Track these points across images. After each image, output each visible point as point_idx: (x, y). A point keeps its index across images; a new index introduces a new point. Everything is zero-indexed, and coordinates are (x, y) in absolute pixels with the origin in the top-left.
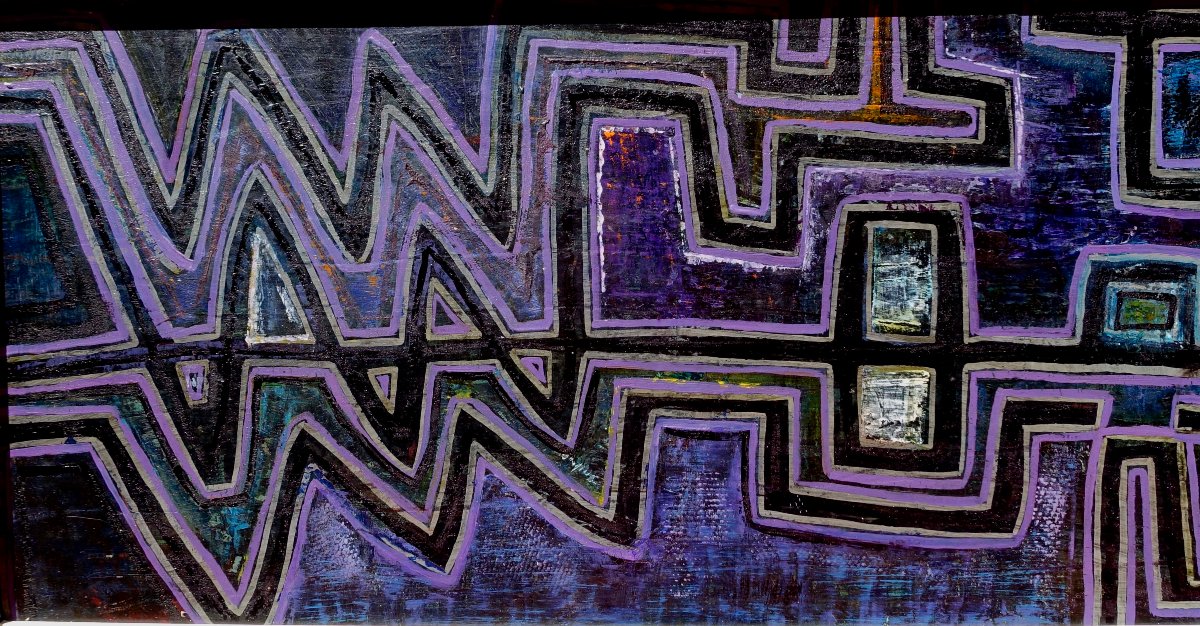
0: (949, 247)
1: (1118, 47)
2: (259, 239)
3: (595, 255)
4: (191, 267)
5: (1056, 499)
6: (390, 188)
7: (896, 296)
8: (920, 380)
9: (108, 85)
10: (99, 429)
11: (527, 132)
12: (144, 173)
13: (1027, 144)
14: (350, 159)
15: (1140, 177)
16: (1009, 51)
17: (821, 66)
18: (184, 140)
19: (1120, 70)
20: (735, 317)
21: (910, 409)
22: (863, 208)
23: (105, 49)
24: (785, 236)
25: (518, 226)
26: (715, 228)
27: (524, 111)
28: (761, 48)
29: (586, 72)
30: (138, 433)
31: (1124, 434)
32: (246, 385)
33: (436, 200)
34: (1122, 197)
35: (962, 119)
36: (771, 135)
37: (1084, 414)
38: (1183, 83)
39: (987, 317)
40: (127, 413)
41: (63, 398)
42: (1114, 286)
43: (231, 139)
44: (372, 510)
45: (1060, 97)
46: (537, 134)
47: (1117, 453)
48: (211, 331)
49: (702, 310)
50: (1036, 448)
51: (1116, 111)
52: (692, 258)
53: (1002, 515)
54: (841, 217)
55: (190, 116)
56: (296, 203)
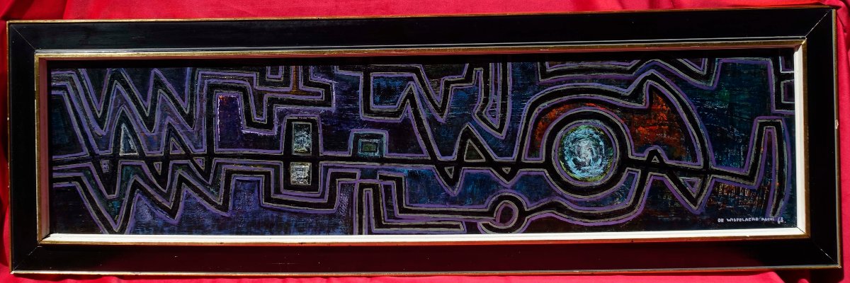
0: (315, 129)
1: (361, 75)
2: (123, 126)
3: (217, 131)
4: (105, 134)
5: (346, 200)
6: (160, 113)
7: (301, 143)
8: (307, 166)
9: (82, 84)
10: (78, 179)
11: (198, 97)
12: (92, 108)
13: (336, 101)
14: (149, 104)
15: (367, 110)
16: (331, 76)
17: (279, 79)
18: (103, 98)
19: (362, 81)
20: (256, 148)
21: (304, 174)
22: (291, 118)
23: (82, 74)
24: (269, 126)
25: (195, 123)
26: (250, 123)
27: (197, 91)
28: (263, 74)
29: (214, 80)
30: (89, 180)
31: (364, 181)
32: (120, 167)
33: (173, 116)
34: (363, 116)
35: (318, 94)
36: (266, 98)
37: (353, 176)
38: (379, 84)
39: (326, 149)
40: (86, 175)
41: (69, 171)
42: (361, 140)
43: (116, 99)
44: (155, 203)
45: (345, 88)
46: (201, 97)
47: (362, 186)
48: (110, 152)
49: (246, 146)
50: (340, 185)
51: (360, 92)
52: (244, 132)
53: (330, 204)
54: (285, 121)
55: (105, 92)
56: (134, 116)
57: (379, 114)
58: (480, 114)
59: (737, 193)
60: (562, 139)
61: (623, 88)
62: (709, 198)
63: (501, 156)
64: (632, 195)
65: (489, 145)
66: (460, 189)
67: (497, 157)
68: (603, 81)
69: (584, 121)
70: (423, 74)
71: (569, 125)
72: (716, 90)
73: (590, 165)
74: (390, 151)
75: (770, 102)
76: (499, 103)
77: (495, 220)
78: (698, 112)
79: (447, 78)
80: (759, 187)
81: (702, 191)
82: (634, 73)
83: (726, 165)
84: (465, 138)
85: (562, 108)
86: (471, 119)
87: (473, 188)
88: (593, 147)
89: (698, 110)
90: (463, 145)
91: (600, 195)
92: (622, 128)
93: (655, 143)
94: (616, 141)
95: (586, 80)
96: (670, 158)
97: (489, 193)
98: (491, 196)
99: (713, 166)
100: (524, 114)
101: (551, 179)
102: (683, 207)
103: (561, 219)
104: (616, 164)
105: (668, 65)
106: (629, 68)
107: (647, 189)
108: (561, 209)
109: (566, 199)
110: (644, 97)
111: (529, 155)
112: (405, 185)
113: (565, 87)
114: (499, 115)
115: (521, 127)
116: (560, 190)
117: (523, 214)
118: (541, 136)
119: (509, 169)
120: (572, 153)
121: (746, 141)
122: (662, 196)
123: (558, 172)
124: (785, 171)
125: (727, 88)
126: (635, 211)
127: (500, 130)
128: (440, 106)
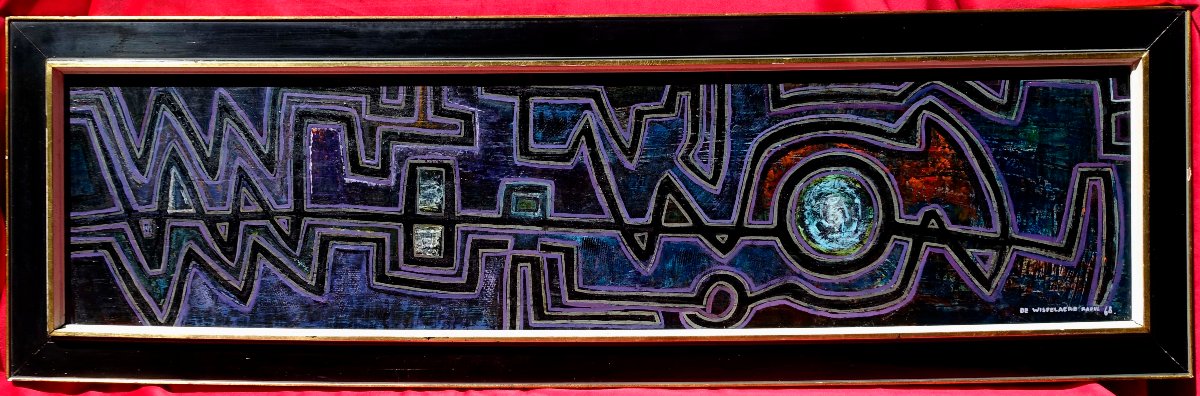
0: (450, 177)
1: (516, 100)
2: (174, 170)
3: (309, 178)
4: (146, 182)
5: (492, 279)
6: (227, 151)
7: (429, 197)
8: (438, 230)
9: (115, 109)
10: (107, 246)
11: (282, 129)
12: (128, 144)
13: (480, 137)
14: (211, 139)
15: (525, 151)
16: (473, 102)
17: (399, 105)
18: (145, 131)
19: (517, 109)
20: (365, 204)
21: (433, 242)
22: (416, 162)
23: (114, 94)
24: (384, 172)
25: (278, 167)
26: (357, 169)
27: (281, 121)
28: (375, 97)
29: (306, 105)
30: (123, 248)
31: (518, 253)
32: (167, 229)
33: (245, 156)
34: (519, 160)
35: (455, 127)
36: (379, 132)
37: (503, 245)
38: (541, 115)
39: (464, 206)
40: (119, 240)
41: (93, 234)
42: (515, 194)
43: (163, 130)
44: (216, 279)
45: (493, 119)
46: (286, 130)
47: (516, 260)
48: (154, 207)
49: (351, 201)
50: (484, 259)
51: (515, 124)
52: (347, 180)
53: (471, 285)
54: (406, 166)
55: (147, 121)
56: (189, 156)
57: (541, 156)
58: (685, 158)
59: (1048, 272)
60: (802, 194)
61: (890, 122)
62: (1008, 278)
63: (714, 217)
64: (900, 274)
65: (697, 201)
66: (656, 266)
67: (708, 219)
68: (859, 112)
69: (833, 169)
70: (605, 100)
71: (812, 174)
72: (1020, 125)
73: (840, 231)
74: (557, 210)
75: (1095, 143)
76: (713, 142)
77: (704, 310)
78: (994, 158)
79: (639, 107)
80: (1079, 264)
81: (998, 269)
82: (904, 102)
83: (1033, 233)
84: (663, 192)
85: (802, 151)
86: (672, 165)
87: (674, 263)
88: (845, 207)
89: (995, 154)
90: (660, 202)
91: (854, 275)
92: (886, 179)
93: (933, 201)
94: (878, 197)
95: (836, 110)
96: (954, 222)
97: (697, 271)
98: (699, 276)
99: (1014, 233)
100: (749, 158)
101: (785, 252)
102: (971, 292)
103: (799, 308)
104: (878, 231)
105: (953, 89)
106: (897, 94)
107: (920, 265)
108: (799, 294)
109: (806, 279)
110: (918, 134)
111: (755, 218)
112: (578, 257)
113: (807, 120)
114: (713, 160)
115: (744, 178)
116: (798, 267)
117: (745, 301)
118: (772, 189)
119: (726, 237)
120: (816, 215)
121: (1061, 199)
122: (942, 277)
123: (795, 241)
124: (1116, 240)
125: (1036, 123)
126: (903, 297)
127: (713, 182)
128: (628, 146)
